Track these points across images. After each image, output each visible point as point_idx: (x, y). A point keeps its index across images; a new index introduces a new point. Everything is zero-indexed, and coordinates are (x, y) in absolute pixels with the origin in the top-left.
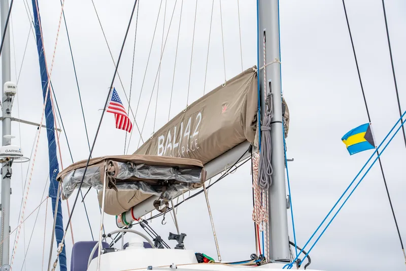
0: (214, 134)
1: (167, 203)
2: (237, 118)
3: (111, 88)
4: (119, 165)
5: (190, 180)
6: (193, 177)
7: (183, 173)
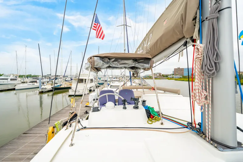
0: (158, 40)
1: (137, 74)
2: (178, 19)
3: (95, 14)
4: (96, 58)
5: (143, 66)
6: (145, 64)
7: (139, 63)
